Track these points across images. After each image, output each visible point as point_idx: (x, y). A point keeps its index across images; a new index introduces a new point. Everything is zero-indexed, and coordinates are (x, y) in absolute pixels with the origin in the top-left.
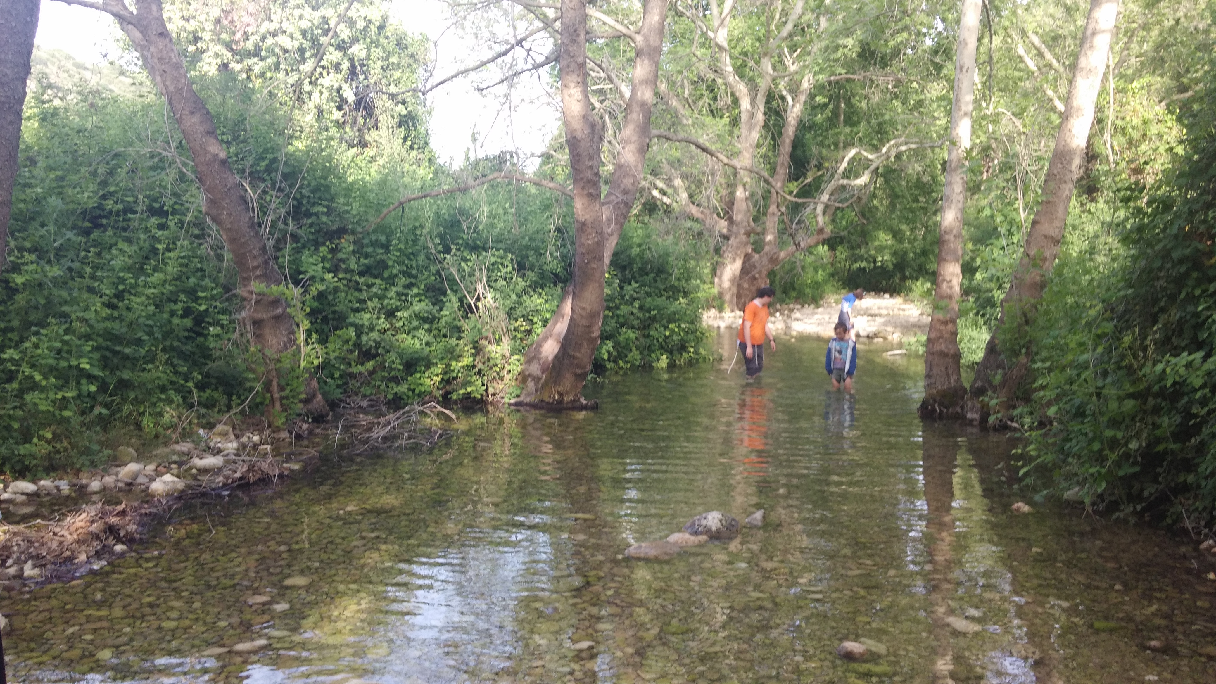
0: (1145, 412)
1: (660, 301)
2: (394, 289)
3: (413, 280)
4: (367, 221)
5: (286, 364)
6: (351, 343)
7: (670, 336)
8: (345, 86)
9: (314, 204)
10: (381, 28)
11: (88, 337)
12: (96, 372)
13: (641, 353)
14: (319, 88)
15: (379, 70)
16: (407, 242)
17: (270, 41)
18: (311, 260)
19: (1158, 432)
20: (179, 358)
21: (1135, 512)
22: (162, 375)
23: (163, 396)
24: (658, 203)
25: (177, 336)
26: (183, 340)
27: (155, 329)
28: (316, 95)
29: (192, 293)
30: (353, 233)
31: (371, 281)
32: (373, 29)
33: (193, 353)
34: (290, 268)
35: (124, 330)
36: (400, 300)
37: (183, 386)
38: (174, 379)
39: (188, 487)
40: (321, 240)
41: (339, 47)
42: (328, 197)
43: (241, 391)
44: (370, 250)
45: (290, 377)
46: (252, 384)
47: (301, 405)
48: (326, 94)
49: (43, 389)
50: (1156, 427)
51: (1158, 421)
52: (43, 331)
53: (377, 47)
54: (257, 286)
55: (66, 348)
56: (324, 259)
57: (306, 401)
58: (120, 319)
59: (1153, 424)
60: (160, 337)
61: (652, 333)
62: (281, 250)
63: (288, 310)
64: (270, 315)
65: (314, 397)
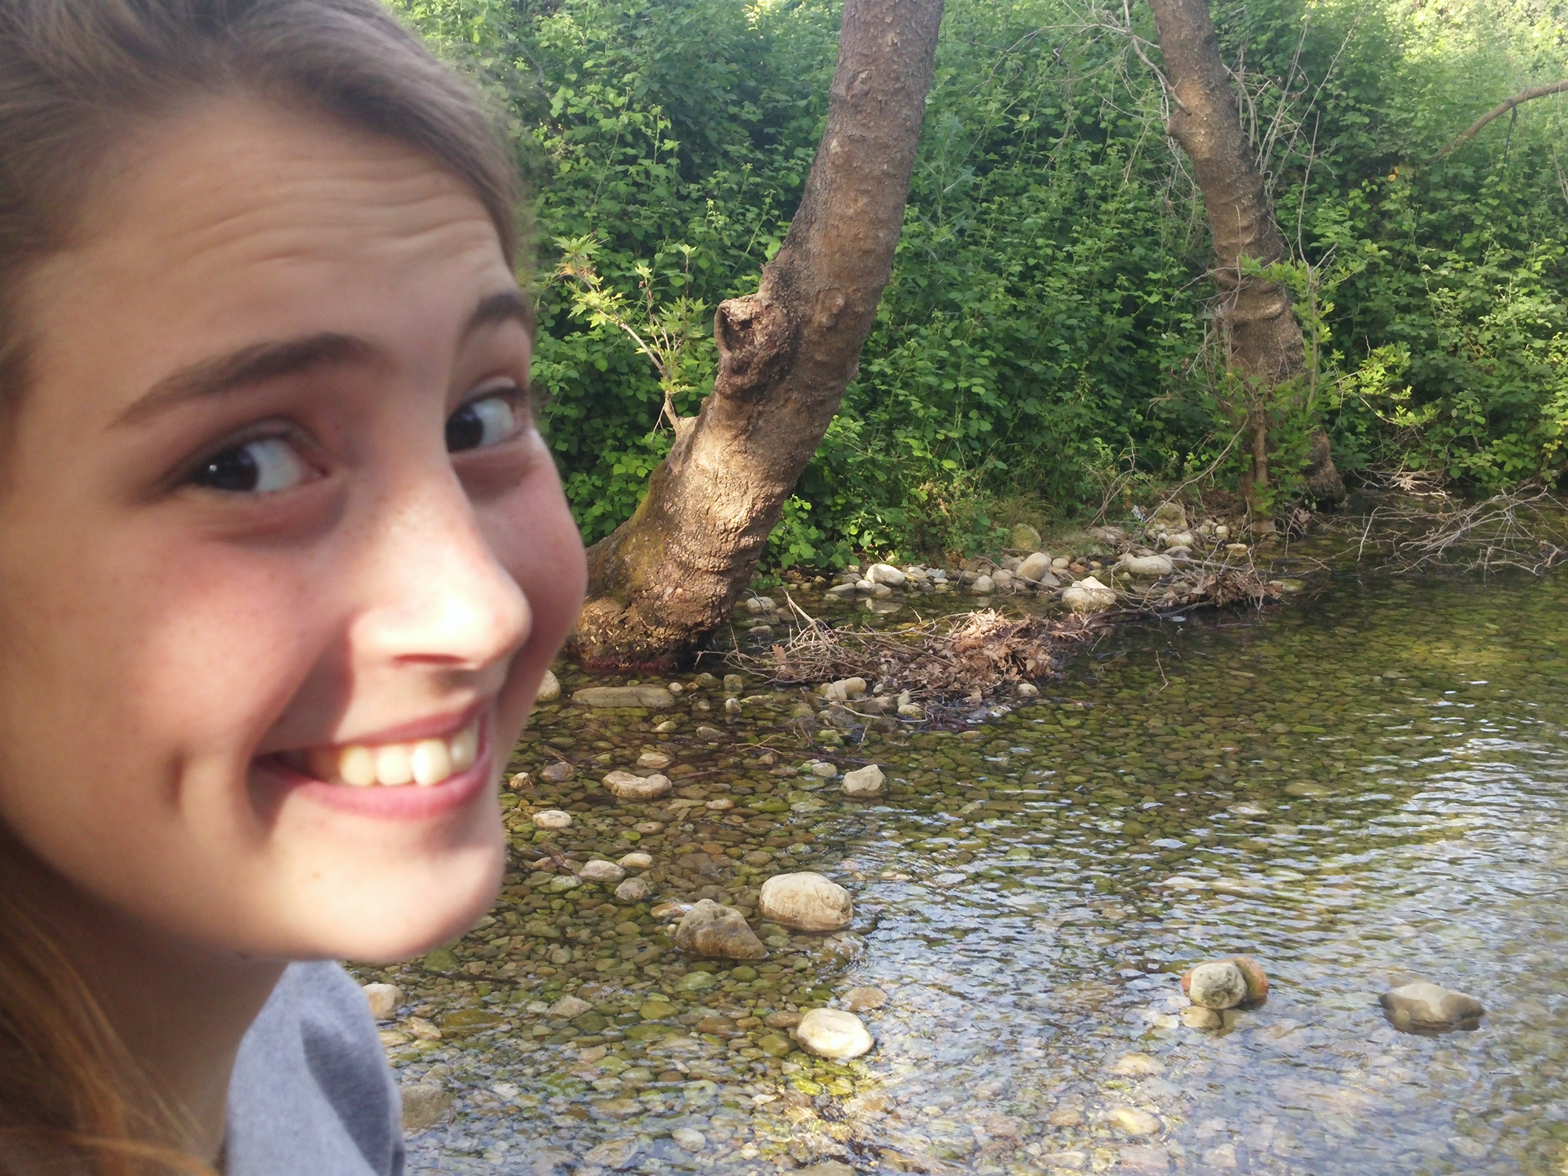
2: (1482, 270)
3: (1518, 254)
4: (1442, 139)
5: (1284, 404)
9: (1347, 109)
11: (982, 343)
12: (991, 400)
16: (1515, 180)
18: (1333, 215)
20: (1109, 383)
22: (1083, 411)
23: (1084, 447)
25: (1108, 347)
26: (1117, 353)
27: (1078, 333)
29: (1137, 273)
30: (1413, 162)
33: (1130, 376)
35: (1034, 333)
36: (1490, 292)
37: (1112, 430)
38: (1100, 419)
39: (1119, 601)
40: (1352, 176)
42: (1373, 94)
43: (1203, 447)
44: (1442, 195)
45: (1287, 427)
46: (1224, 436)
47: (1301, 478)
49: (919, 424)
52: (923, 331)
54: (1248, 263)
55: (953, 359)
56: (1355, 212)
57: (1308, 472)
58: (1028, 313)
60: (1085, 347)
63: (1295, 307)
64: (1260, 314)
65: (1321, 464)
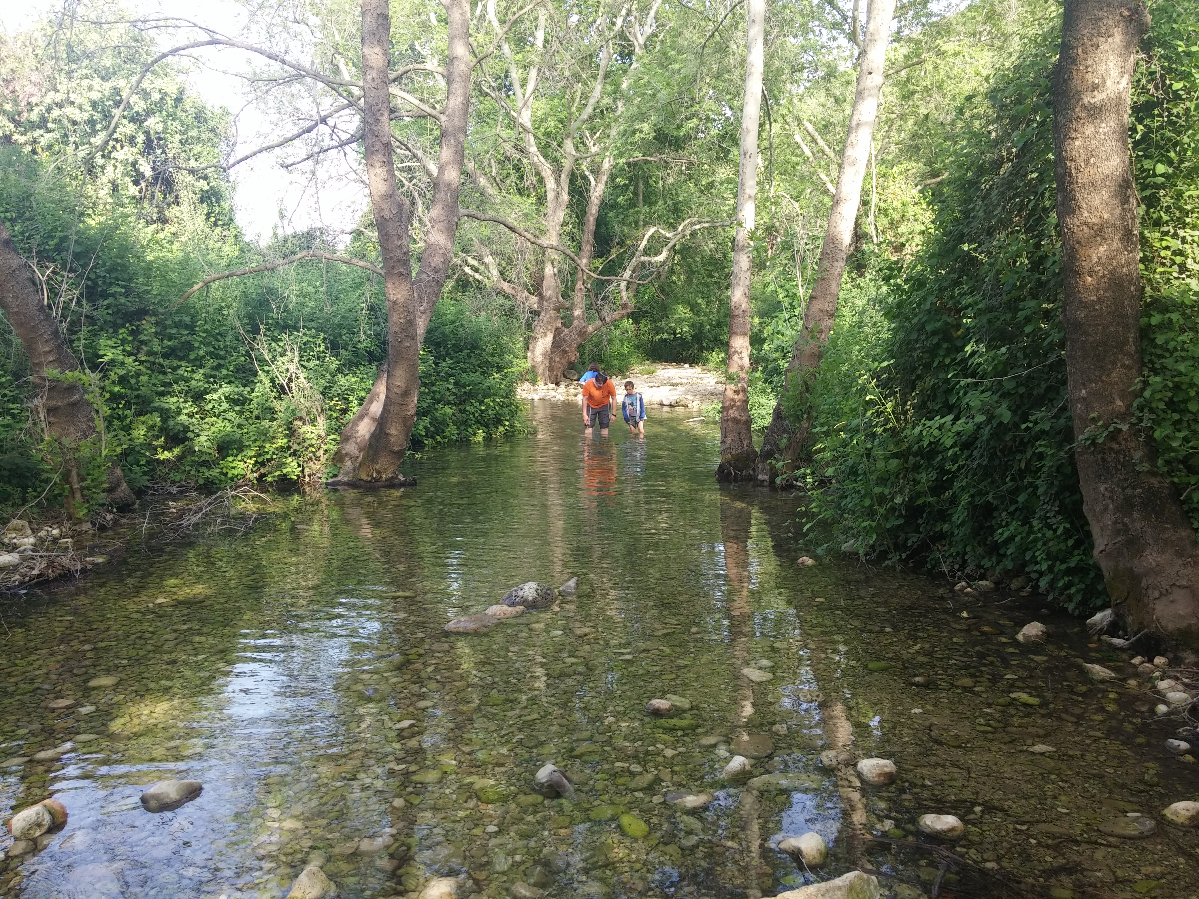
0: (907, 469)
1: (476, 377)
2: (202, 371)
3: (221, 362)
4: (169, 301)
5: (86, 453)
6: (156, 429)
7: (486, 410)
8: (142, 160)
9: (111, 284)
10: (178, 100)
13: (458, 428)
14: (113, 161)
15: (177, 144)
16: (213, 323)
17: (56, 113)
18: (110, 343)
19: (918, 488)
21: (901, 560)
24: (471, 279)
28: (110, 169)
30: (155, 314)
31: (176, 363)
32: (170, 102)
34: (85, 352)
36: (207, 382)
40: (119, 321)
41: (132, 120)
42: (126, 276)
43: (37, 483)
44: (174, 331)
45: (90, 466)
46: (48, 475)
47: (104, 495)
48: (120, 168)
50: (916, 482)
51: (918, 477)
53: (174, 120)
54: (52, 372)
56: (123, 342)
57: (110, 491)
59: (914, 480)
61: (468, 408)
62: (76, 332)
63: (86, 396)
64: (66, 402)
65: (118, 485)
